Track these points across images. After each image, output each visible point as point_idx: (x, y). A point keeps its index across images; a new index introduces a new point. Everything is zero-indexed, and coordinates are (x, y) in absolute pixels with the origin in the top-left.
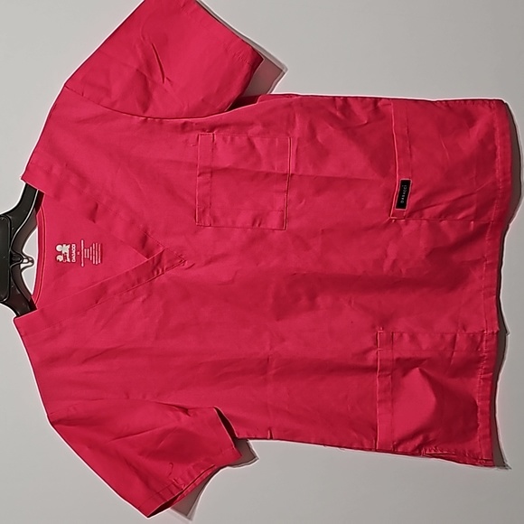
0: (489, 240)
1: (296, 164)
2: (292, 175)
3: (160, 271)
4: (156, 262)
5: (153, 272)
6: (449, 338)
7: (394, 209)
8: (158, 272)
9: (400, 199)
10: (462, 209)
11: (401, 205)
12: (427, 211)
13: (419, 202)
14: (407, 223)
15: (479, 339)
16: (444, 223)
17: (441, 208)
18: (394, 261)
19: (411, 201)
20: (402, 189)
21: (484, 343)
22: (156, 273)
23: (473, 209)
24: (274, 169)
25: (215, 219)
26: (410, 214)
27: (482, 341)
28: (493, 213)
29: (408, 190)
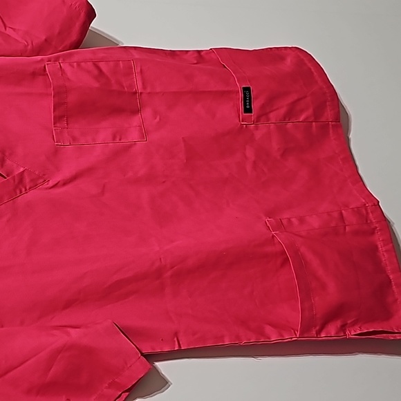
0: (335, 139)
1: (143, 84)
2: (141, 93)
3: (23, 190)
4: (17, 181)
5: (15, 190)
6: (336, 214)
7: (242, 114)
8: (21, 192)
9: (245, 105)
10: (302, 111)
11: (248, 110)
12: (271, 115)
13: (263, 107)
14: (257, 128)
15: (365, 212)
16: (289, 125)
17: (283, 111)
18: (255, 162)
19: (255, 106)
20: (245, 94)
21: (371, 215)
22: (18, 192)
23: (310, 112)
24: (124, 88)
25: (74, 139)
26: (258, 119)
27: (367, 213)
28: (328, 114)
29: (250, 94)
